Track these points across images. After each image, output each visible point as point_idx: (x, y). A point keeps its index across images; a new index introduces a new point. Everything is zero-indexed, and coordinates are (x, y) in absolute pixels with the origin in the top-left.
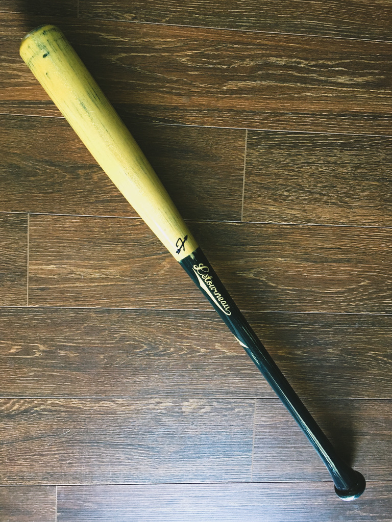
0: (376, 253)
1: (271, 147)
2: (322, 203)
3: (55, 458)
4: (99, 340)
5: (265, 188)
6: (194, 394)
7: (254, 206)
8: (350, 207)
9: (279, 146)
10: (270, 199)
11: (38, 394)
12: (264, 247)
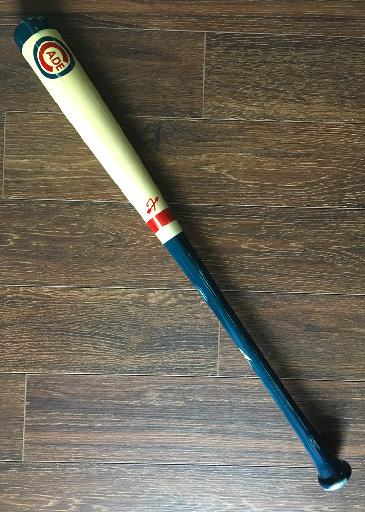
0: (335, 148)
1: (229, 48)
2: (280, 100)
3: (26, 346)
4: (69, 231)
5: (224, 86)
6: (160, 285)
7: (214, 103)
8: (309, 104)
9: (237, 46)
10: (229, 96)
11: (10, 281)
12: (225, 143)
